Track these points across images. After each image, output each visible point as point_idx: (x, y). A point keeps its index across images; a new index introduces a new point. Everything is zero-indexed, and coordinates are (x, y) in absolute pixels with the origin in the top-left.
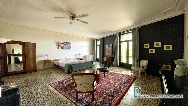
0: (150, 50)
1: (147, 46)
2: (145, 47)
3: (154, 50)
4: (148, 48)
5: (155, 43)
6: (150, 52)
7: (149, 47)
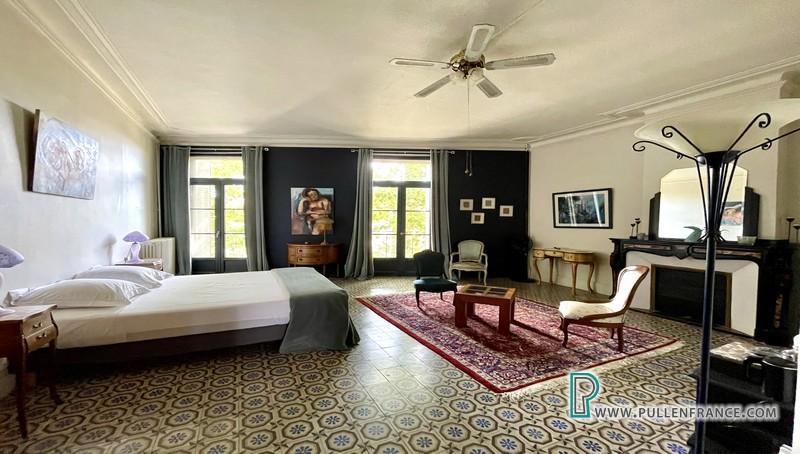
0: (474, 215)
1: (466, 205)
2: (462, 208)
3: (482, 215)
4: (470, 212)
5: (484, 200)
6: (473, 222)
7: (471, 208)
